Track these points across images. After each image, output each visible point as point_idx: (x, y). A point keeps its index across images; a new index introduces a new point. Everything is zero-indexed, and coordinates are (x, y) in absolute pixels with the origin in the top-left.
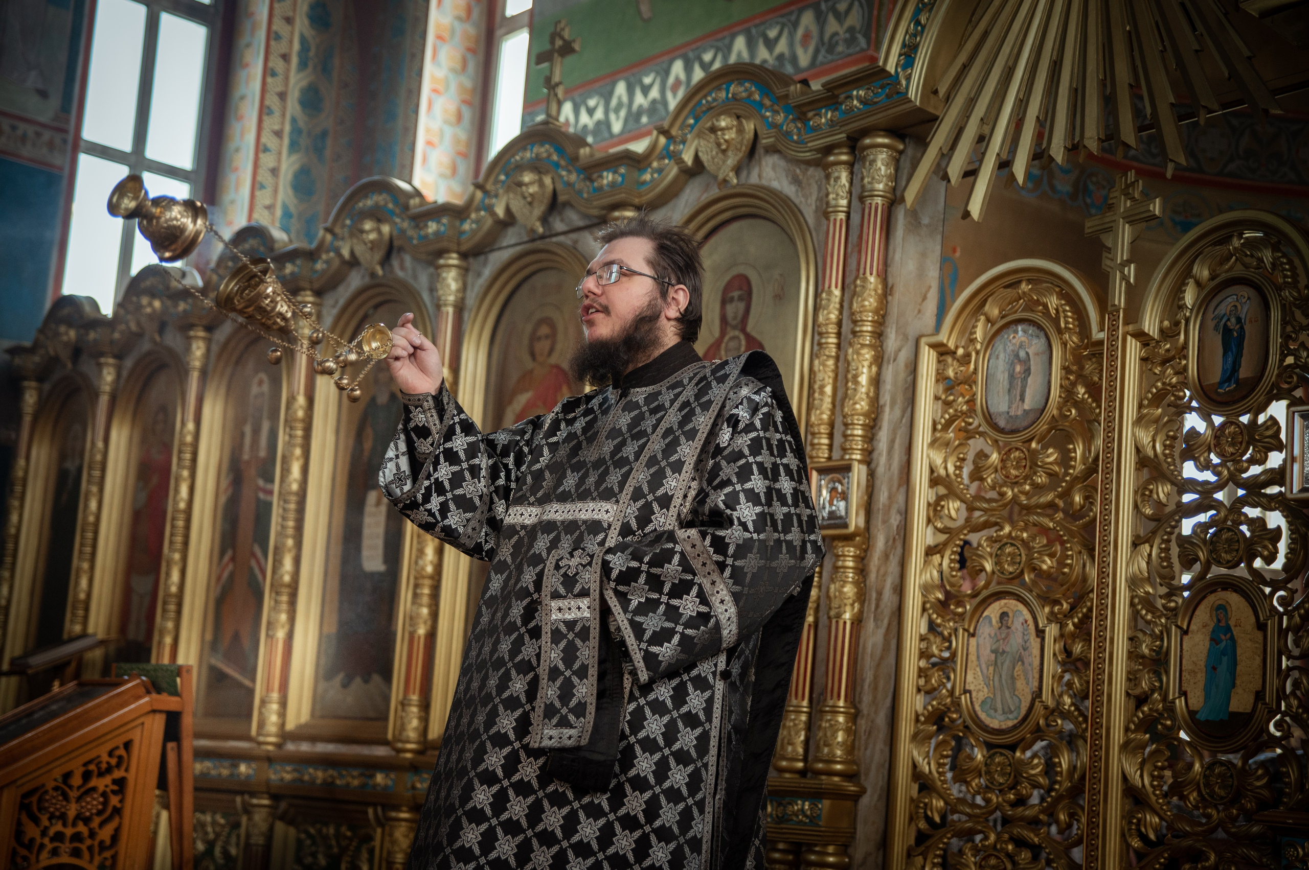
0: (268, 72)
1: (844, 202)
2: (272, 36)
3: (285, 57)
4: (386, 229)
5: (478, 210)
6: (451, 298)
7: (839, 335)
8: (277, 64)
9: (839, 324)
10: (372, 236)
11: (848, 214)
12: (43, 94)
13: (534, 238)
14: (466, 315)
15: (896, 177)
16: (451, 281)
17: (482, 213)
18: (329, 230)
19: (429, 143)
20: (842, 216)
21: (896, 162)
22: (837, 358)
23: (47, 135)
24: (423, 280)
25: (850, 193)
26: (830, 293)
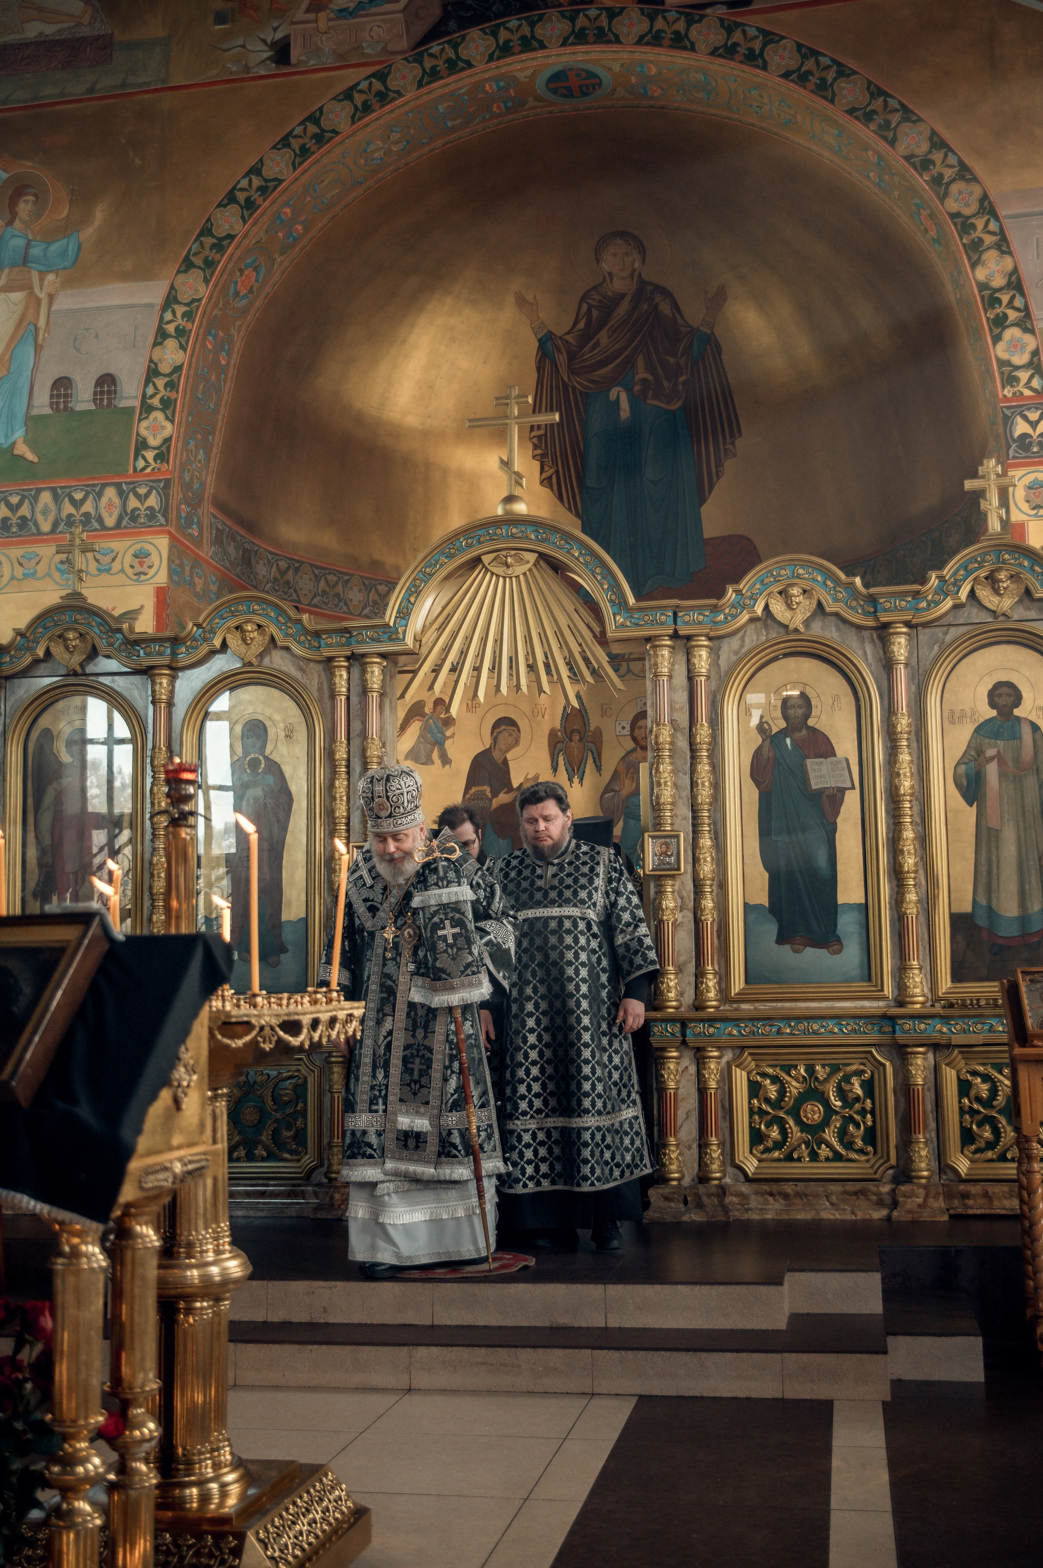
1: (344, 690)
5: (19, 650)
7: (348, 766)
9: (348, 760)
11: (348, 698)
15: (383, 681)
17: (23, 652)
20: (343, 698)
21: (383, 672)
22: (349, 780)
25: (349, 684)
26: (341, 742)
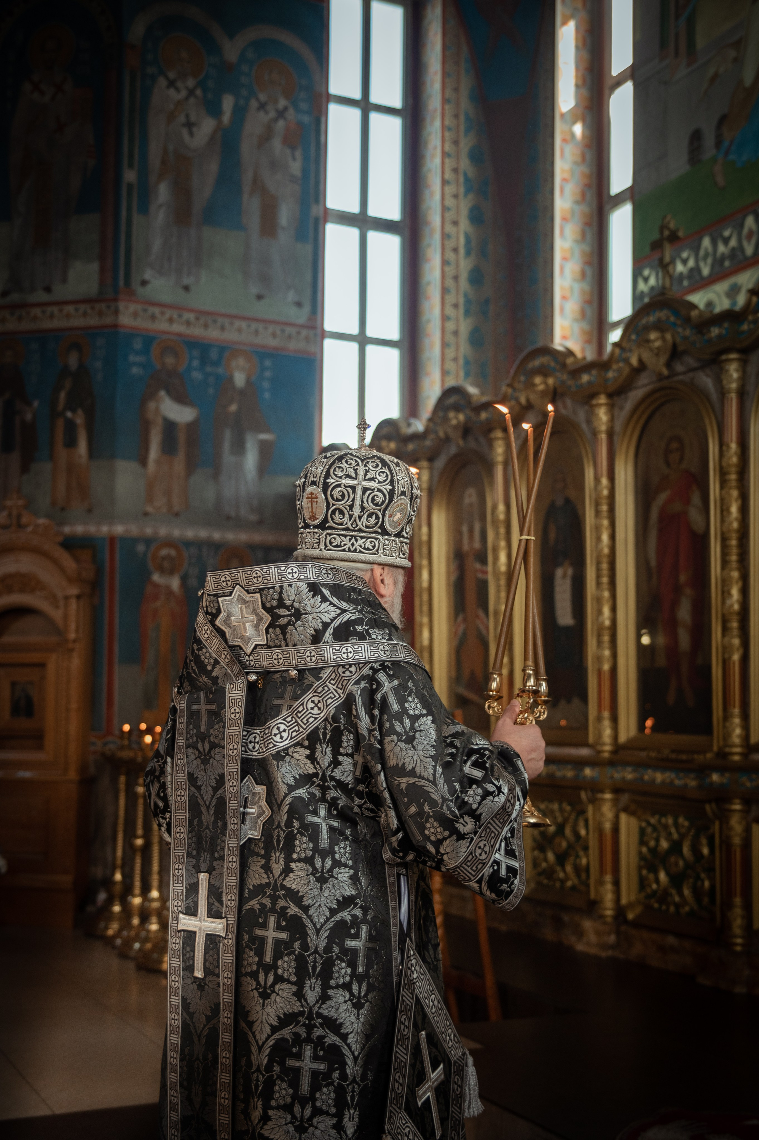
0: (445, 262)
2: (445, 236)
3: (455, 250)
4: (551, 381)
5: (618, 362)
6: (603, 428)
8: (450, 256)
10: (541, 387)
12: (299, 304)
13: (661, 378)
14: (616, 439)
16: (602, 415)
17: (621, 364)
18: (510, 385)
19: (564, 298)
23: (304, 332)
24: (581, 415)
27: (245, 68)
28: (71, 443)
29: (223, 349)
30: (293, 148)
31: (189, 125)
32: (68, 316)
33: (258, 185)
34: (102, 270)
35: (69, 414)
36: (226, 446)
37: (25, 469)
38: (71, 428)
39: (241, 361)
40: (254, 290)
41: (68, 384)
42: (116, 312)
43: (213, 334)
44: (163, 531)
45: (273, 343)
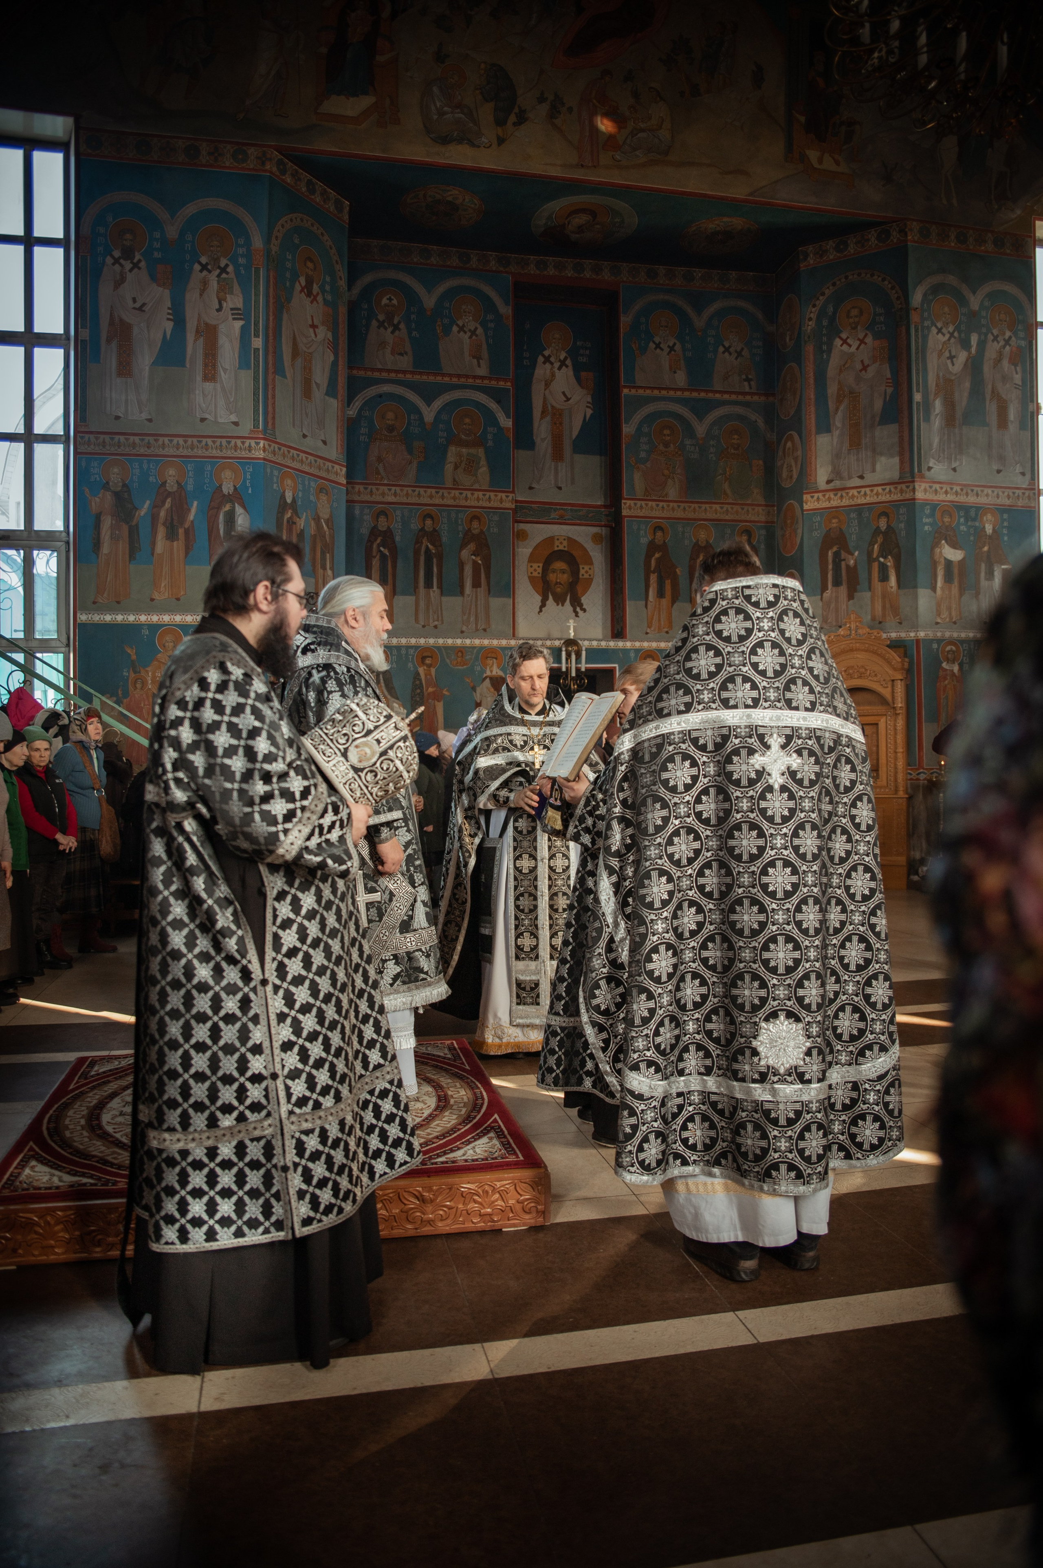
27: (984, 313)
28: (884, 578)
29: (978, 509)
30: (1015, 365)
31: (951, 358)
32: (877, 494)
33: (995, 394)
34: (902, 462)
35: (882, 560)
36: (983, 575)
37: (851, 597)
38: (883, 569)
39: (989, 516)
40: (995, 467)
41: (880, 539)
42: (914, 490)
43: (971, 499)
44: (947, 634)
45: (1008, 502)
